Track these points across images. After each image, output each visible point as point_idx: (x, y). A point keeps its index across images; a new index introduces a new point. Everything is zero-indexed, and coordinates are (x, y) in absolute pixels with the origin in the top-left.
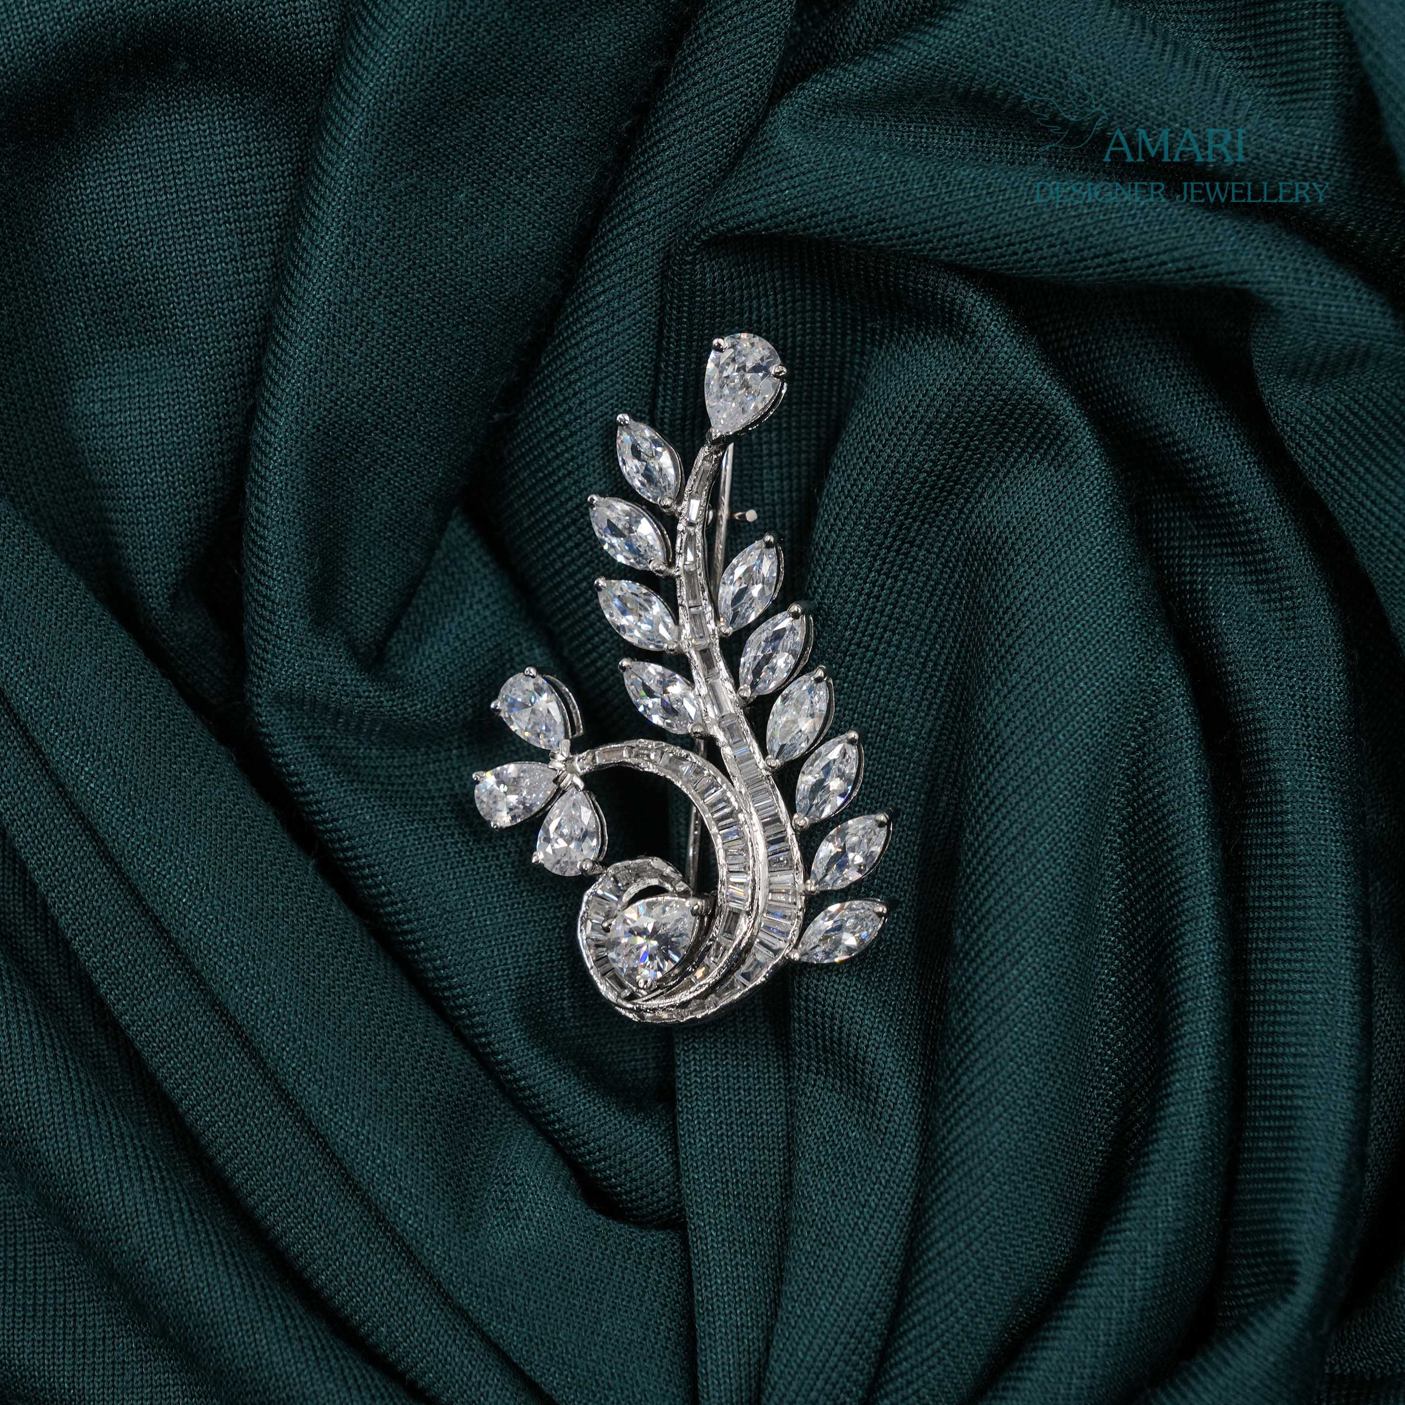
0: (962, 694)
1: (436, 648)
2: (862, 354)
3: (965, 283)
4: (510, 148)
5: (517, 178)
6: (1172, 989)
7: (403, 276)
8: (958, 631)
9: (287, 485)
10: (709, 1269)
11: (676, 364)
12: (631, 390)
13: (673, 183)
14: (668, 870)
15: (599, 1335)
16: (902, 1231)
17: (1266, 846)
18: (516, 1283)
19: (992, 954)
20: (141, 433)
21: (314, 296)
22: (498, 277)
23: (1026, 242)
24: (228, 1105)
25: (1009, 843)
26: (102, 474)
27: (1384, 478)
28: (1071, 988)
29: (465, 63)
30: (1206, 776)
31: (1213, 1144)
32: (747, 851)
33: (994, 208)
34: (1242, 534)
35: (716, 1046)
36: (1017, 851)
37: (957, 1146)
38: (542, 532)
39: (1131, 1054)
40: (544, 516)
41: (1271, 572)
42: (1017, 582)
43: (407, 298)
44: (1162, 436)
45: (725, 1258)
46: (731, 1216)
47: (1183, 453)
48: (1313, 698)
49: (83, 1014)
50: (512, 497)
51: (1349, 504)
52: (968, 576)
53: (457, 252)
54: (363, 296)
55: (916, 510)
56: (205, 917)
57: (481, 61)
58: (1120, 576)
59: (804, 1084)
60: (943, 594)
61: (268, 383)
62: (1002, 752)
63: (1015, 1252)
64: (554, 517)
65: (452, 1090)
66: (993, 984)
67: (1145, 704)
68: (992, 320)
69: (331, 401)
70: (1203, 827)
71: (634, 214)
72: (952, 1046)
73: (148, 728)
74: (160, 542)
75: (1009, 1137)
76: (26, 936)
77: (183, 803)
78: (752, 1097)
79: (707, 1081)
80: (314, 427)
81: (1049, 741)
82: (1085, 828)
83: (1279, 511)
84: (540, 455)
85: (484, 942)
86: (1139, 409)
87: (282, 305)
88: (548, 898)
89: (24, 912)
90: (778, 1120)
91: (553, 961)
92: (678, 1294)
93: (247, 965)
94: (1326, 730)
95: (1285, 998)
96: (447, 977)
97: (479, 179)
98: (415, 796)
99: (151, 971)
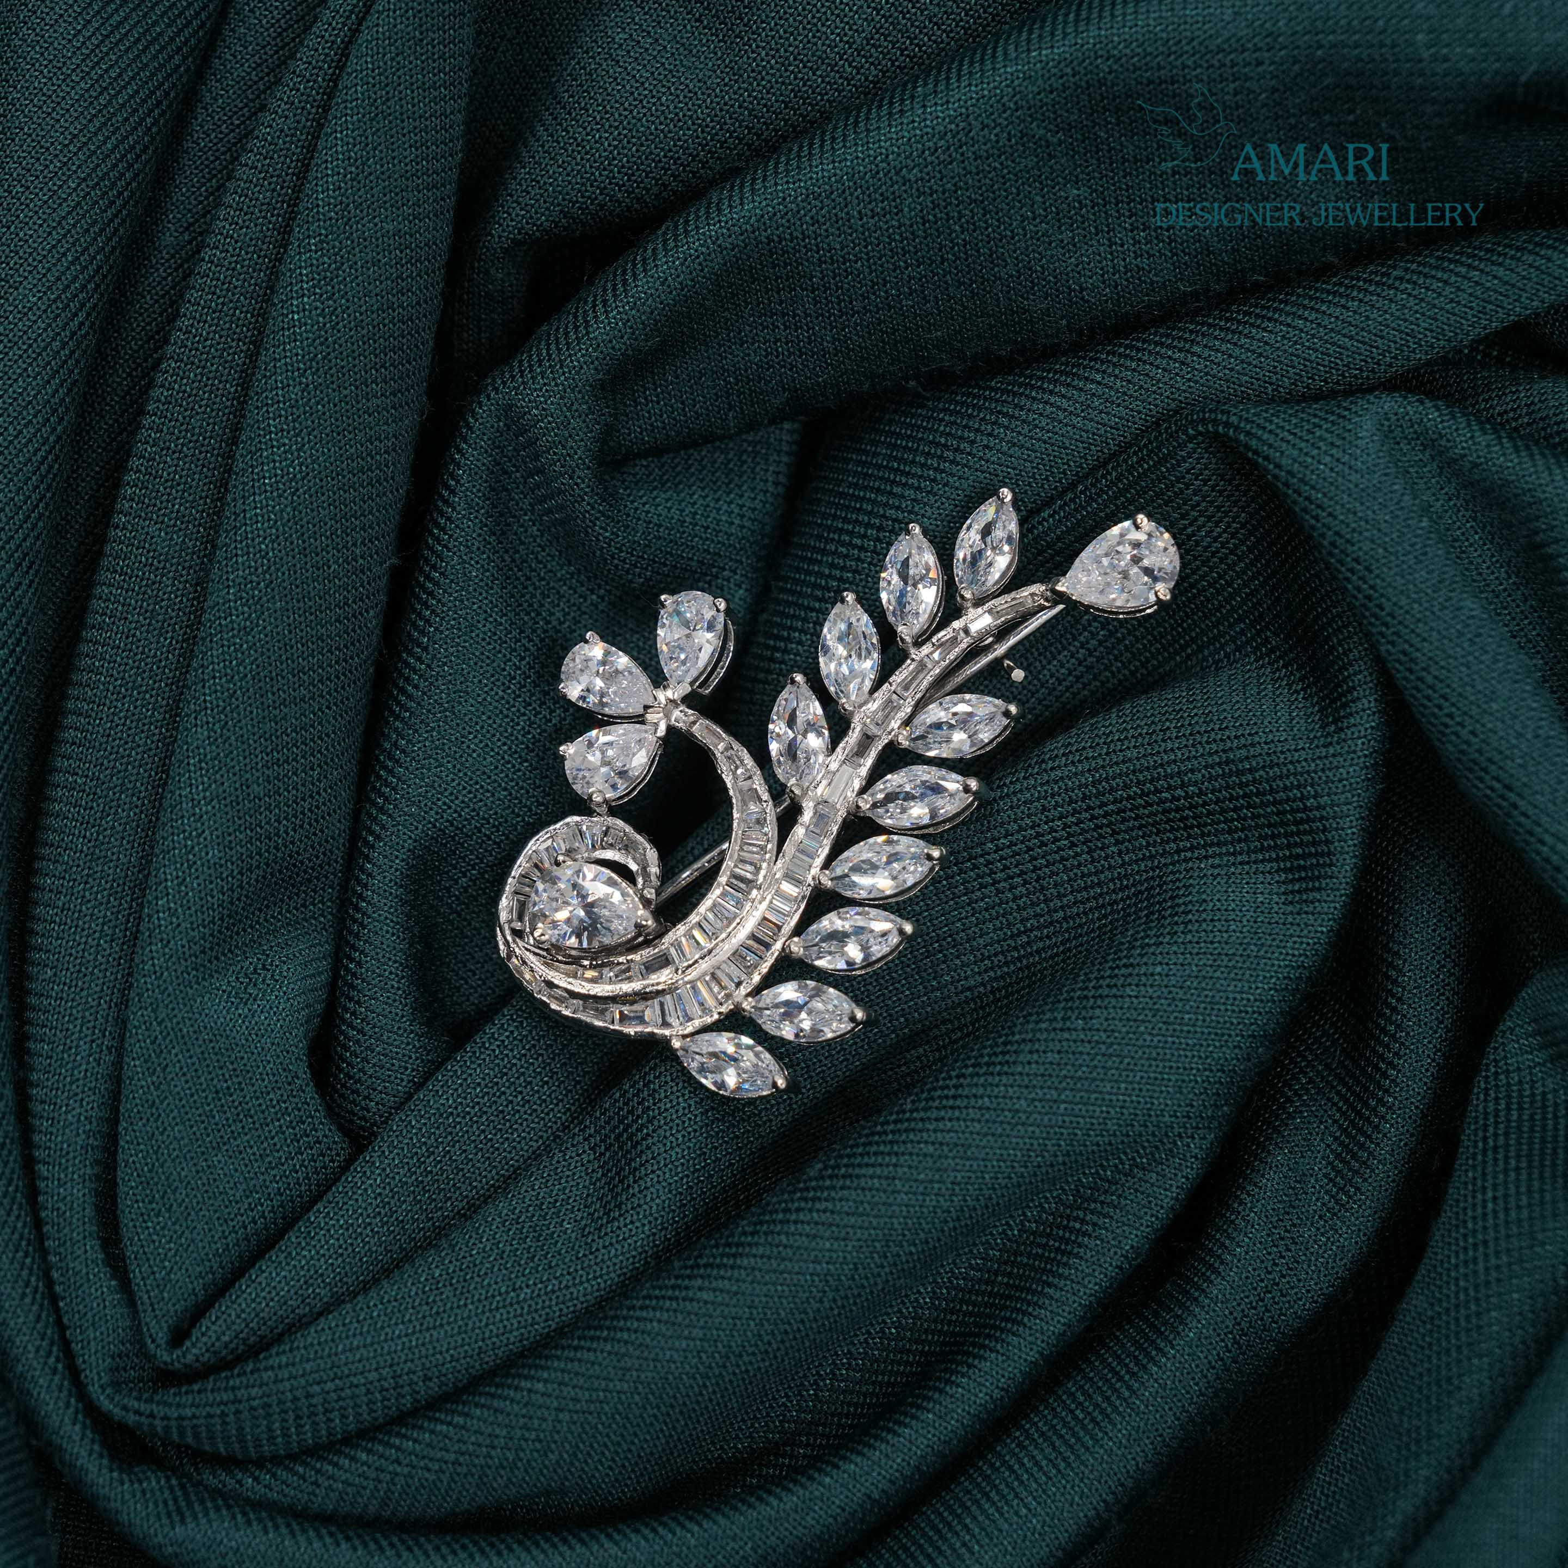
0: (1023, 989)
1: (669, 504)
2: (1238, 649)
3: (1376, 685)
4: (1152, 197)
5: (1131, 225)
6: (930, 1390)
7: (963, 202)
8: (1075, 938)
9: (698, 257)
10: (344, 1203)
11: (1092, 499)
12: (1035, 479)
13: (1243, 361)
14: (654, 870)
15: (206, 1160)
16: (520, 1341)
17: (1120, 1361)
18: (188, 1051)
19: (825, 1211)
20: (632, 94)
21: (880, 141)
22: (1032, 282)
23: (1458, 709)
24: (125, 671)
25: (933, 1143)
26: (567, 91)
27: (1523, 1189)
28: (855, 1304)
29: (1192, 96)
30: (1137, 1259)
31: (828, 1541)
33: (1463, 657)
34: (1368, 1107)
35: (539, 1041)
36: (932, 1156)
37: (635, 1325)
38: (847, 508)
39: (843, 1402)
40: (862, 499)
41: (1357, 1161)
42: (1161, 953)
43: (948, 221)
44: (1391, 965)
45: (366, 1209)
46: (406, 1183)
47: (1393, 996)
48: (1281, 1291)
49: (93, 478)
50: (854, 456)
51: (1475, 1178)
52: (1129, 906)
53: (1024, 229)
54: (916, 182)
55: (1146, 812)
56: (268, 512)
58: (1243, 1037)
59: (573, 1146)
60: (1094, 898)
61: (771, 165)
62: (1006, 1068)
63: (589, 1454)
64: (869, 508)
65: (305, 850)
66: (801, 1235)
67: (1152, 1153)
68: (1365, 736)
69: (803, 233)
70: (1091, 1295)
71: (1188, 351)
72: (717, 1246)
73: (387, 321)
74: (554, 191)
75: (682, 1363)
76: (117, 371)
77: (349, 407)
78: (522, 1110)
79: (503, 1059)
80: (767, 238)
81: (1049, 1100)
82: (1003, 1196)
83: (1415, 1121)
84: (911, 450)
85: (454, 766)
86: (1396, 926)
87: (847, 119)
88: (540, 786)
89: (135, 352)
90: (522, 1149)
91: (490, 839)
92: (300, 1196)
93: (259, 584)
94: (1264, 1325)
95: (1006, 1491)
96: (397, 761)
97: (1102, 193)
98: (528, 597)
99: (181, 505)
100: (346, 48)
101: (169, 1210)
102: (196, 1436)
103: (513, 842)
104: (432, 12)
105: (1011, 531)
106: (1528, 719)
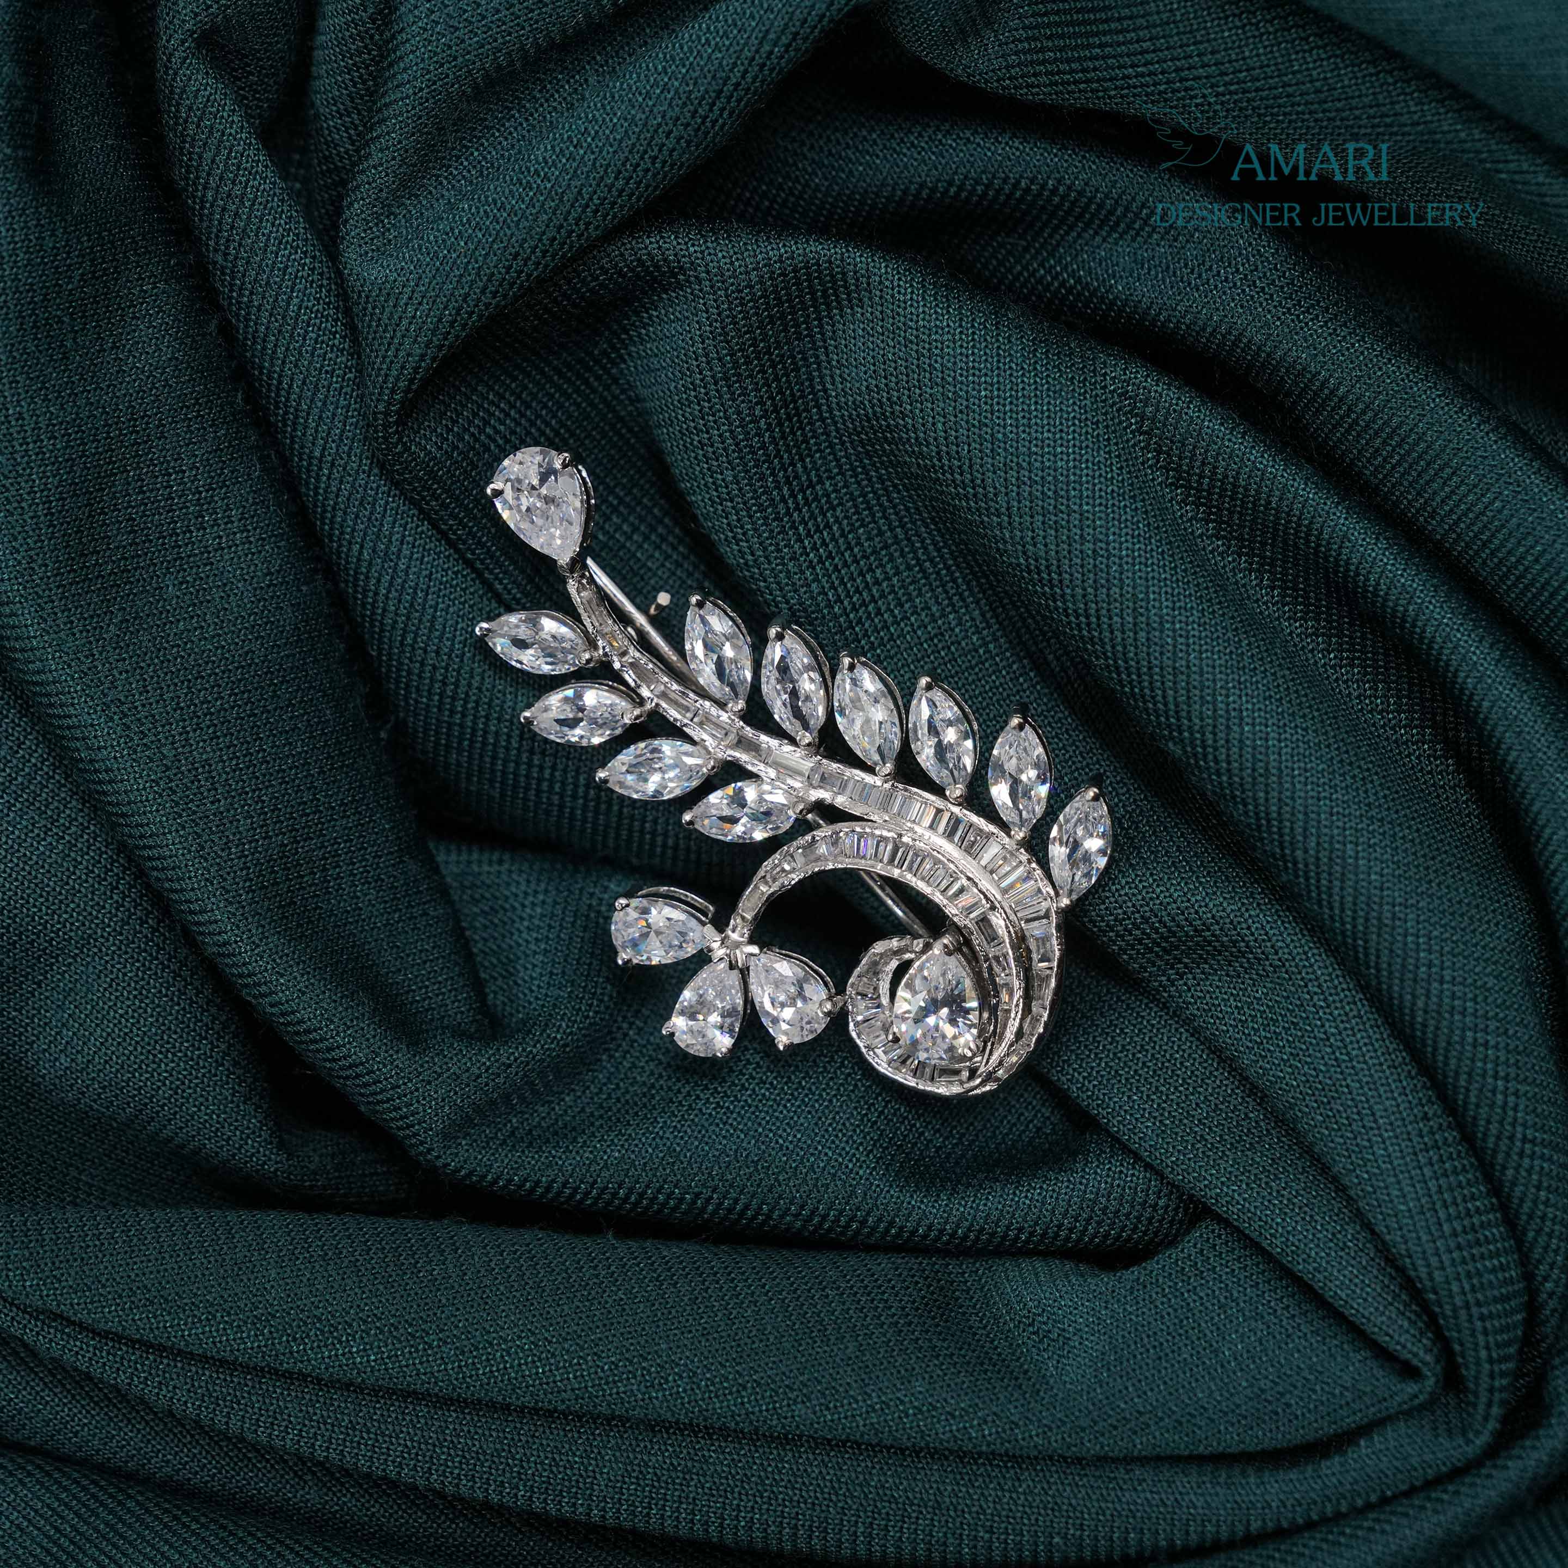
0: (976, 561)
1: (530, 967)
2: (615, 381)
3: (634, 238)
4: (168, 512)
5: (198, 530)
6: (1385, 611)
7: (191, 700)
8: (920, 514)
9: (274, 960)
10: (1260, 1219)
11: (479, 542)
12: (466, 601)
13: (325, 404)
14: (895, 943)
15: (1229, 1362)
16: (1378, 1027)
17: (1339, 424)
18: (1120, 1391)
19: (1215, 734)
20: (119, 1044)
21: (138, 790)
22: (266, 624)
23: (645, 152)
24: (747, 1495)
25: (1136, 633)
26: (124, 1109)
27: (1121, 38)
28: (1306, 695)
29: (61, 481)
30: (1233, 419)
31: (1547, 697)
32: (940, 862)
33: (593, 153)
34: (1061, 204)
35: (1080, 1042)
36: (1148, 633)
37: (1349, 913)
38: (515, 787)
39: (1410, 699)
40: (504, 773)
41: (1116, 210)
42: (923, 425)
43: (212, 714)
44: (917, 195)
45: (1263, 1197)
46: (1234, 1160)
47: (947, 191)
48: (1252, 271)
49: (560, 1548)
50: (463, 785)
51: (1116, 89)
52: (882, 463)
53: (213, 637)
54: (176, 749)
55: (786, 456)
56: (571, 1365)
57: (72, 466)
58: (998, 335)
59: (1180, 996)
60: (878, 499)
61: (175, 896)
62: (1054, 568)
63: (1484, 947)
64: (512, 765)
65: (910, 1296)
66: (1241, 756)
67: (1125, 414)
68: (686, 243)
69: (239, 858)
70: (1274, 460)
71: (320, 461)
72: (1262, 839)
73: (369, 1266)
74: (225, 1113)
75: (1382, 862)
76: (450, 1534)
77: (458, 1295)
78: (1151, 1051)
79: (1102, 1076)
80: (248, 893)
81: (1080, 521)
82: (1182, 558)
83: (1070, 155)
84: (449, 729)
85: (812, 1154)
86: (877, 194)
87: (121, 825)
88: (824, 1067)
89: (429, 1517)
90: (1190, 1047)
91: (882, 1112)
92: (1257, 1265)
93: (644, 1368)
94: (1288, 284)
95: (1480, 525)
96: (813, 1213)
97: (169, 562)
98: (636, 1099)
99: (574, 1455)
100: (99, 1334)
101: (1282, 1394)
102: (1508, 1344)
103: (883, 1089)
104: (52, 1251)
105: (520, 620)
106: (648, 81)
